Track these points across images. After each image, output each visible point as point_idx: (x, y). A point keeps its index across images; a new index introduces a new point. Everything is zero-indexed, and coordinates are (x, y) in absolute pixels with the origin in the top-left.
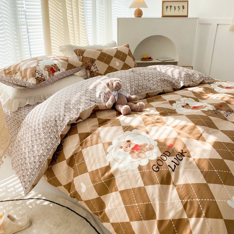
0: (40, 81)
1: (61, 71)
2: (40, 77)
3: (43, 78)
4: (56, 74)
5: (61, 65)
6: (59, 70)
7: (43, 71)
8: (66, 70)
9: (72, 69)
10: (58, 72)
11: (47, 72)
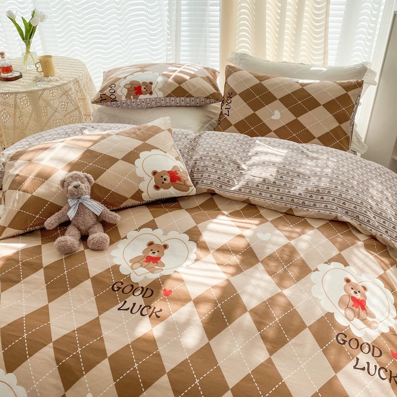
0: (106, 99)
1: (154, 96)
2: (108, 94)
3: (113, 97)
4: (141, 97)
5: (160, 86)
6: (151, 93)
7: (120, 87)
8: (167, 97)
9: (183, 99)
10: (148, 96)
11: (125, 91)
